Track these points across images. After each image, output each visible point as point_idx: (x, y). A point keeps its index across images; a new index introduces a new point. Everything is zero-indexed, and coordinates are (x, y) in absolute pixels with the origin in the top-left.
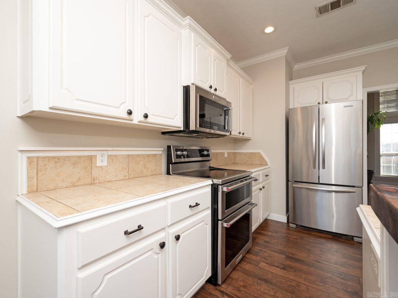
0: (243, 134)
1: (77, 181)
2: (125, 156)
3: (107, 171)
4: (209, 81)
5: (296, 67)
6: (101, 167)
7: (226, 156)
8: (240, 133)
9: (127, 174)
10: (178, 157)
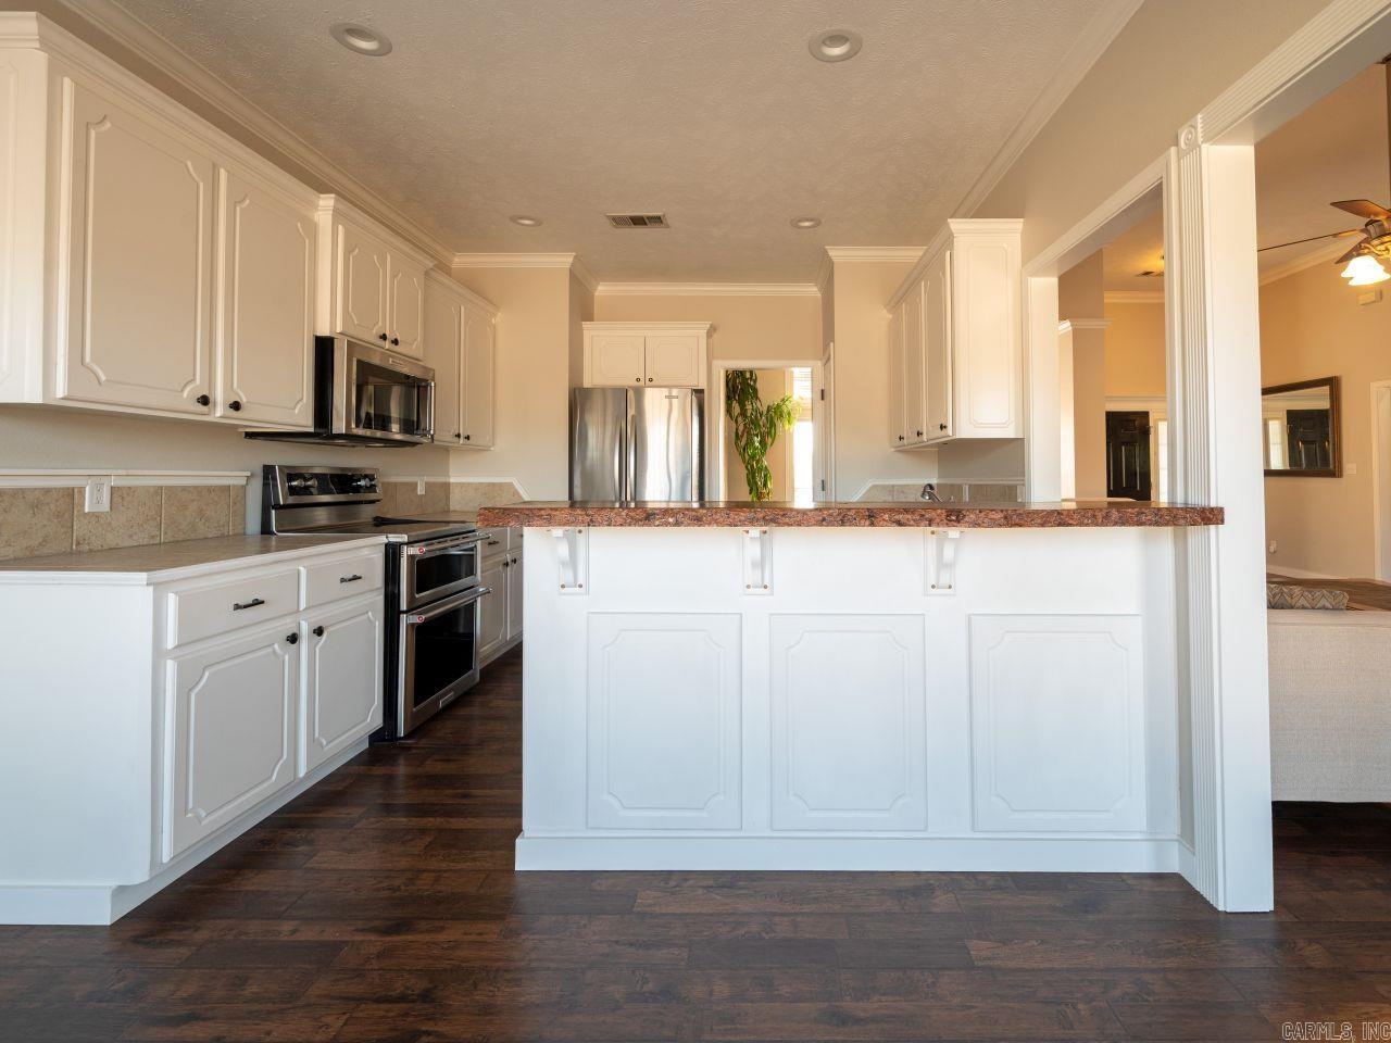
0: (468, 438)
1: (40, 544)
2: (152, 490)
3: (110, 524)
4: (380, 323)
5: (603, 290)
6: (96, 516)
7: (421, 490)
8: (458, 436)
9: (158, 533)
10: (293, 491)
